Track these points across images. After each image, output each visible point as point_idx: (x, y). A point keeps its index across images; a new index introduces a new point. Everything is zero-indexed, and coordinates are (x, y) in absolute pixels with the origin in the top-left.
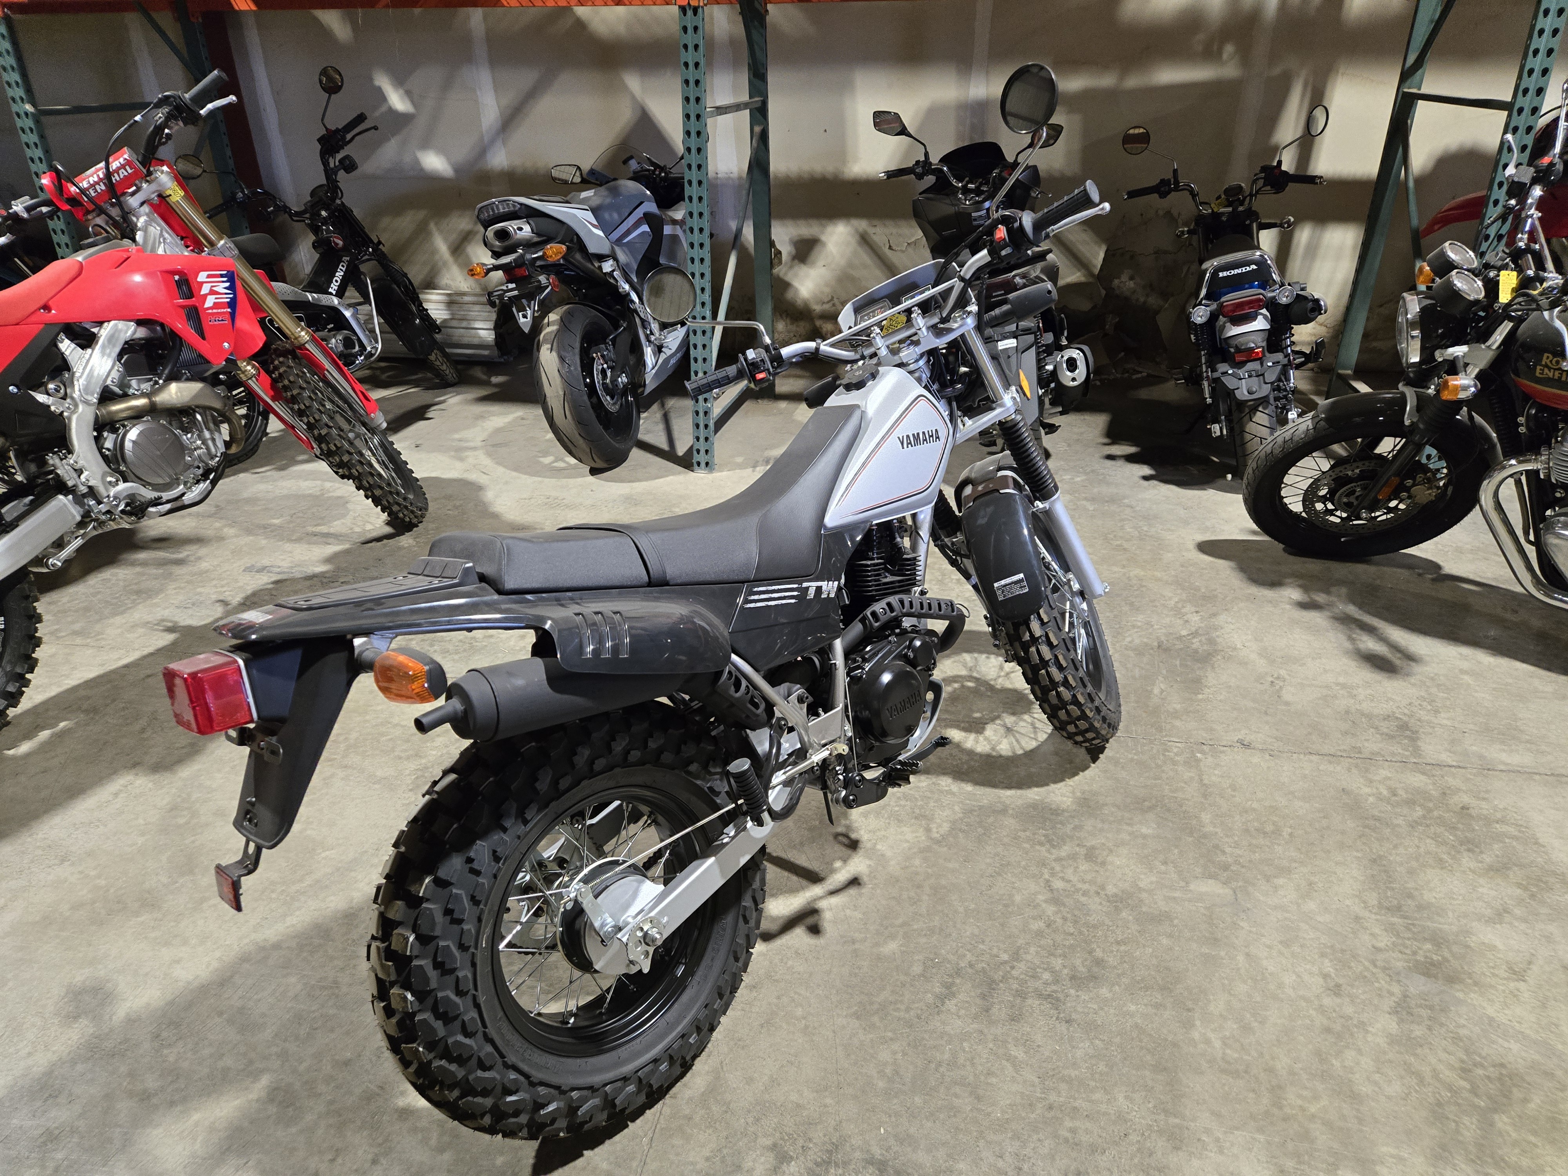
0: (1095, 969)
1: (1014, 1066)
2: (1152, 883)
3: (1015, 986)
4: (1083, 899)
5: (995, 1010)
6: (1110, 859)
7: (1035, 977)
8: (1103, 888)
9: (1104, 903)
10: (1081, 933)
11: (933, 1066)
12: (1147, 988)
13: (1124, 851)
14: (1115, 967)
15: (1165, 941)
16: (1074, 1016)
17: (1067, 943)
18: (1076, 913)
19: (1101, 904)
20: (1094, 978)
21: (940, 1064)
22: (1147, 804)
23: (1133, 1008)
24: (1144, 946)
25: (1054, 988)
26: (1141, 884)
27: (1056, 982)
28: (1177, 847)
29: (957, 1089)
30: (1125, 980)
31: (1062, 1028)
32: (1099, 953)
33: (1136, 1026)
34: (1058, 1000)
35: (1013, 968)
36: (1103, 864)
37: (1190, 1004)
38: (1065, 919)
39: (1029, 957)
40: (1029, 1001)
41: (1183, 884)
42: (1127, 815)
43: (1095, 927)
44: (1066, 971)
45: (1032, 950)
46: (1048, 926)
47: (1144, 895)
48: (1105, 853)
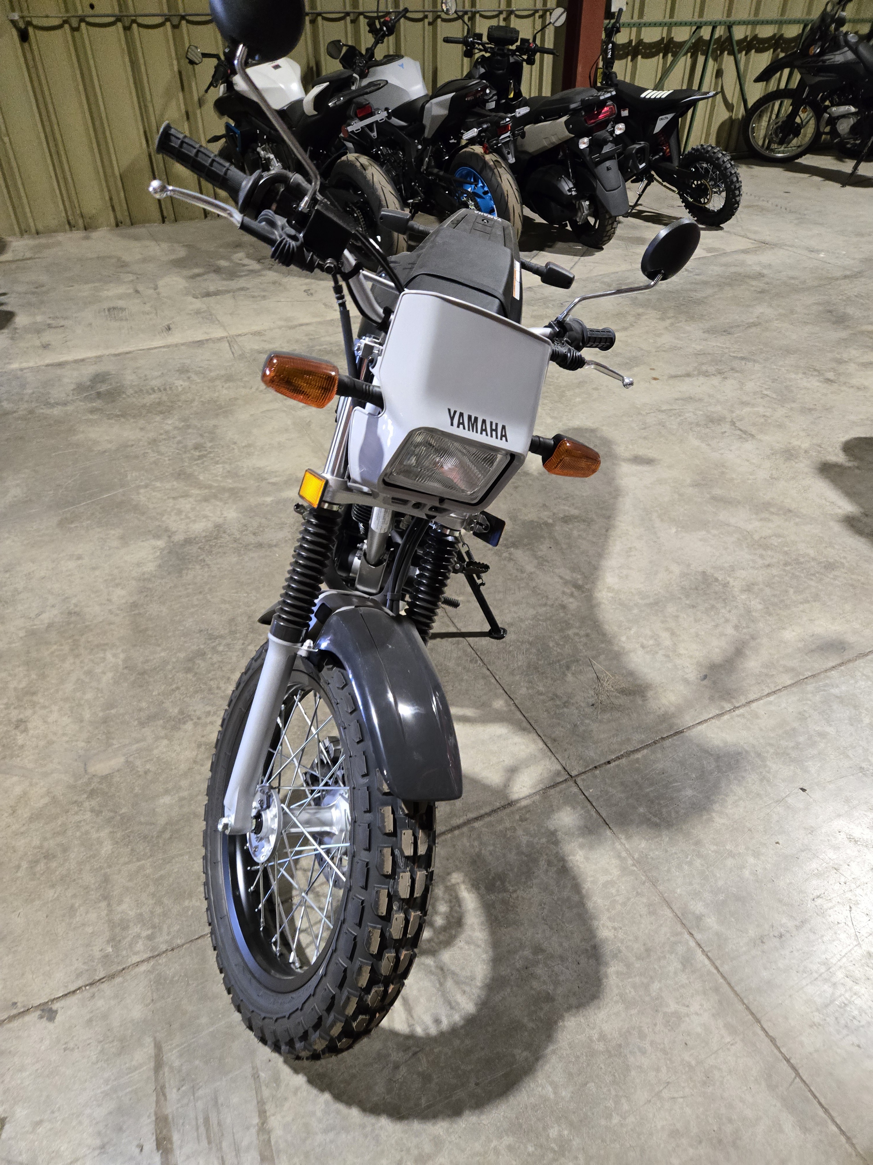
0: (190, 665)
1: (225, 601)
2: (157, 747)
3: (238, 635)
4: (208, 708)
5: (245, 619)
6: (194, 753)
7: (228, 645)
8: (196, 725)
9: (193, 713)
10: (205, 684)
11: (267, 584)
12: (155, 669)
13: (183, 767)
14: (178, 672)
15: (144, 705)
16: (198, 635)
17: (213, 673)
18: (212, 696)
19: (195, 711)
20: (191, 660)
21: (264, 586)
22: (167, 835)
23: (163, 654)
24: (159, 694)
25: (214, 644)
26: (165, 742)
27: (214, 648)
28: (136, 795)
29: (250, 581)
30: (169, 667)
31: (203, 627)
32: (190, 676)
33: (159, 645)
34: (210, 639)
35: (243, 644)
36: (199, 746)
37: (126, 671)
38: (219, 688)
39: (236, 654)
40: (227, 631)
41: (131, 759)
42: (186, 810)
43: (196, 692)
44: (209, 656)
45: (234, 659)
46: (229, 678)
47: (162, 733)
48: (200, 757)
